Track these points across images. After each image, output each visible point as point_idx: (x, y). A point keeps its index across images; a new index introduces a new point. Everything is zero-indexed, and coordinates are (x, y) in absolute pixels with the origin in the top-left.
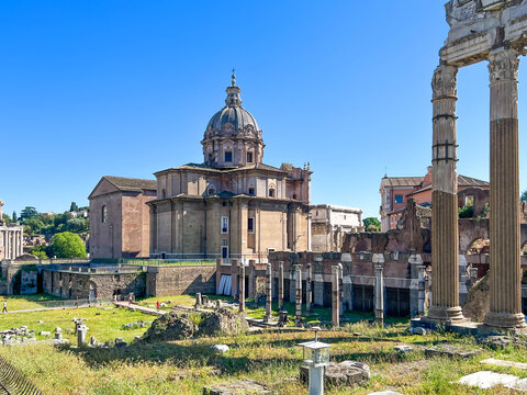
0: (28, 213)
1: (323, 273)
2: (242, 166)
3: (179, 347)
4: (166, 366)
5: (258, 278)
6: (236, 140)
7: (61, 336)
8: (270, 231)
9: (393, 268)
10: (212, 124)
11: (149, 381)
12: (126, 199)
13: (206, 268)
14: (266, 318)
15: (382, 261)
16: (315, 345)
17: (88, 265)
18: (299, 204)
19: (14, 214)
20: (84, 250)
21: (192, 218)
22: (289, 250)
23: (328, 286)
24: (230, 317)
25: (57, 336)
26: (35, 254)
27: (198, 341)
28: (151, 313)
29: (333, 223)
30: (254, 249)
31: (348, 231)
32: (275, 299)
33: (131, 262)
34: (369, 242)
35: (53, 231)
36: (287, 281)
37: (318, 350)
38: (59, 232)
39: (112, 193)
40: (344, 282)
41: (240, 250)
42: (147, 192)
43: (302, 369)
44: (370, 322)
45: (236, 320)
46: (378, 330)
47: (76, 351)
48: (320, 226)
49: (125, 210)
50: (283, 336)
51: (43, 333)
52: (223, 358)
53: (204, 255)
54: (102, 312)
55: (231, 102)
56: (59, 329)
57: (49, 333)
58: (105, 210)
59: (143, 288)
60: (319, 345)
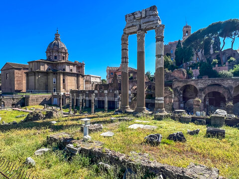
1: (88, 97)
2: (60, 61)
3: (38, 123)
4: (33, 129)
5: (67, 99)
6: (58, 52)
8: (70, 84)
9: (110, 95)
10: (50, 46)
11: (26, 135)
12: (16, 71)
13: (48, 96)
14: (69, 112)
15: (107, 93)
16: (86, 119)
17: (1, 95)
18: (81, 74)
21: (42, 78)
22: (77, 90)
23: (90, 101)
24: (57, 112)
27: (45, 121)
28: (27, 112)
29: (92, 81)
30: (65, 89)
31: (97, 83)
32: (73, 106)
33: (19, 94)
34: (103, 87)
37: (87, 121)
39: (11, 69)
40: (95, 99)
41: (60, 89)
42: (25, 69)
43: (81, 127)
44: (103, 111)
45: (59, 113)
46: (105, 114)
48: (87, 82)
49: (16, 75)
50: (75, 117)
52: (54, 126)
53: (47, 91)
54: (7, 112)
55: (57, 39)
58: (8, 75)
59: (24, 103)
60: (87, 119)
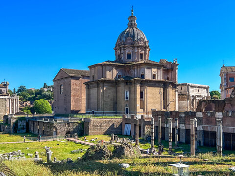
0: (21, 89)
1: (185, 124)
2: (137, 61)
3: (102, 164)
4: (94, 174)
5: (146, 126)
6: (134, 47)
7: (38, 156)
8: (153, 99)
9: (228, 121)
10: (120, 38)
12: (73, 81)
13: (117, 120)
14: (151, 149)
15: (221, 117)
16: (180, 165)
17: (52, 117)
18: (171, 83)
19: (14, 90)
20: (51, 109)
21: (109, 91)
22: (165, 110)
23: (188, 131)
24: (130, 148)
25: (36, 156)
26: (25, 111)
27: (112, 161)
28: (86, 145)
29: (191, 94)
30: (144, 109)
31: (200, 99)
32: (156, 138)
33: (75, 116)
34: (213, 105)
35: (34, 99)
36: (163, 128)
37: (182, 168)
38: (37, 99)
39: (66, 78)
40: (198, 129)
41: (135, 109)
42: (84, 77)
44: (214, 153)
45: (134, 150)
46: (219, 158)
47: (46, 165)
48: (183, 96)
49: (73, 87)
50: (161, 160)
51: (29, 154)
52: (127, 171)
53: (116, 113)
54: (60, 144)
55: (131, 25)
56: (37, 152)
57: (32, 154)
58: (62, 87)
59: (82, 130)
60: (182, 165)
